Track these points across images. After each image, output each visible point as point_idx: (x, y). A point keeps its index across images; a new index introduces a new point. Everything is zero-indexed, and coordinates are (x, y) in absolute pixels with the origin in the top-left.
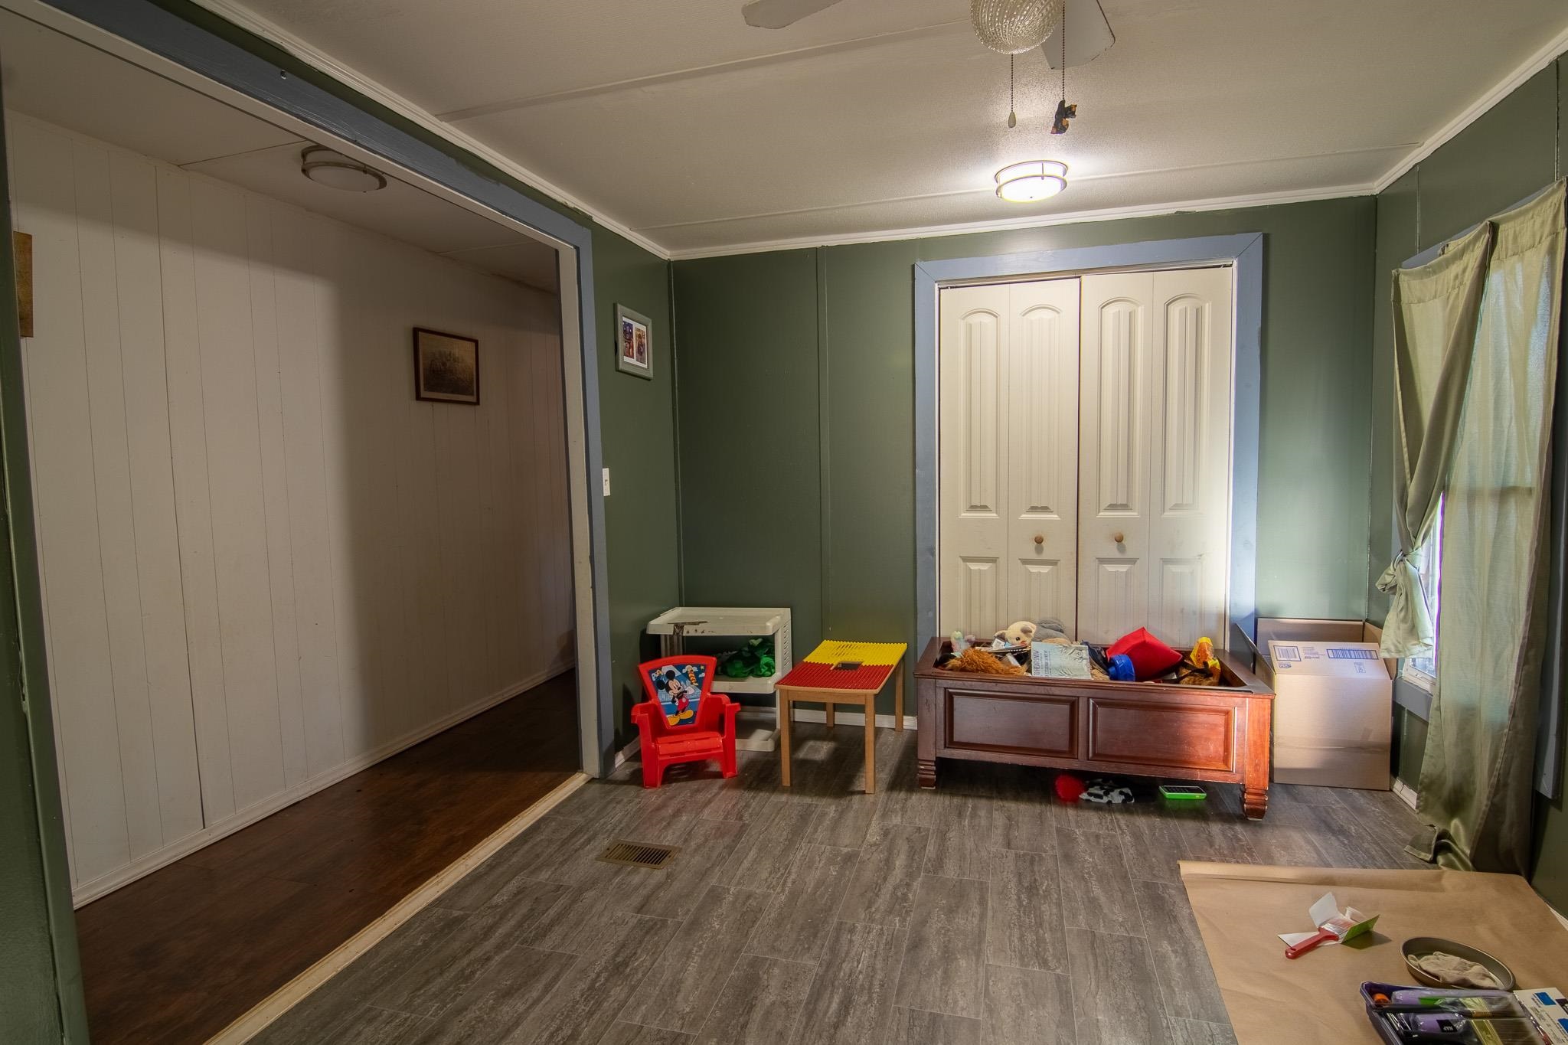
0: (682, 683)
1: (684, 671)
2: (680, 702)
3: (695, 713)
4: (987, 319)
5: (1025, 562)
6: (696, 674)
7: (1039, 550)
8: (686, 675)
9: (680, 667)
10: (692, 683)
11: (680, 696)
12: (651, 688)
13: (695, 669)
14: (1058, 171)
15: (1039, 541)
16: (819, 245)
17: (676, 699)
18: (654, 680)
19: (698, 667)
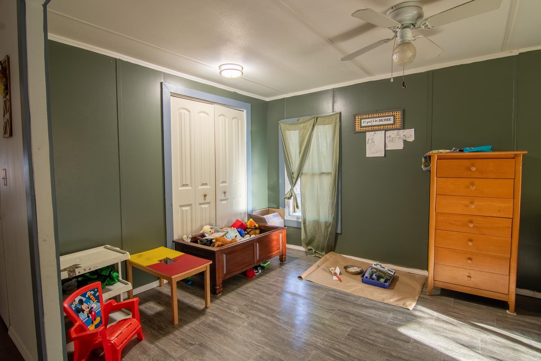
0: (89, 304)
1: (87, 296)
2: (92, 315)
3: (101, 317)
4: (187, 112)
5: (200, 204)
6: (94, 295)
7: (205, 199)
8: (89, 298)
9: (84, 295)
10: (94, 302)
11: (90, 312)
12: (74, 315)
13: (92, 292)
14: (240, 69)
15: (205, 196)
16: (118, 58)
17: (89, 315)
18: (74, 309)
19: (94, 290)
